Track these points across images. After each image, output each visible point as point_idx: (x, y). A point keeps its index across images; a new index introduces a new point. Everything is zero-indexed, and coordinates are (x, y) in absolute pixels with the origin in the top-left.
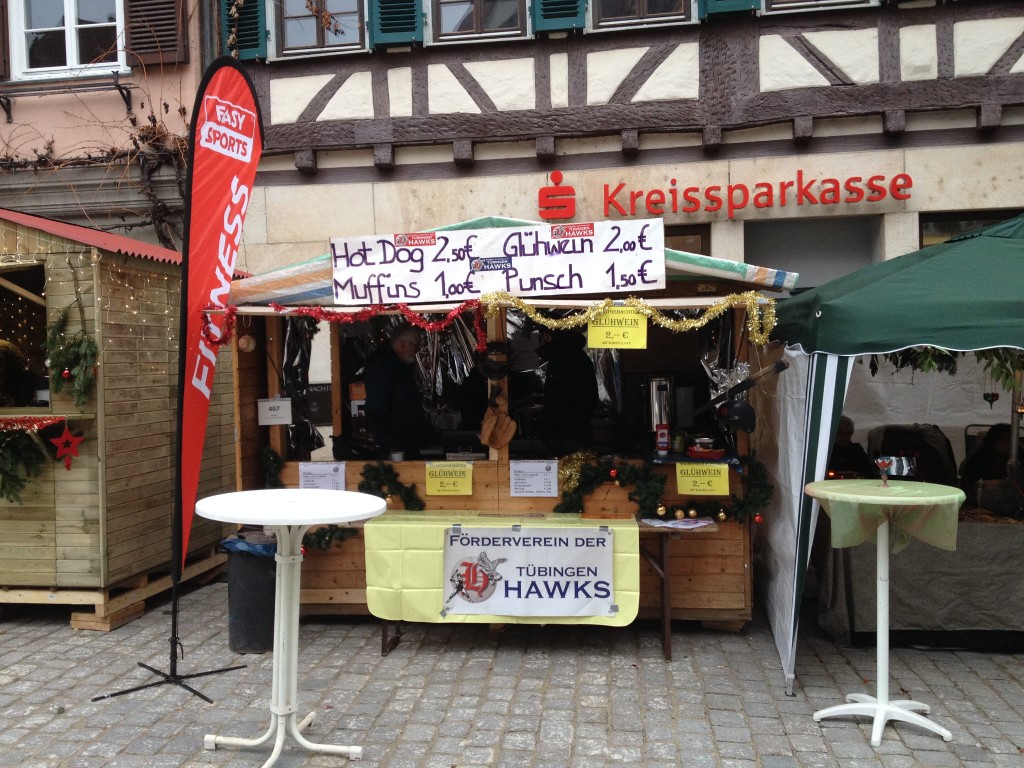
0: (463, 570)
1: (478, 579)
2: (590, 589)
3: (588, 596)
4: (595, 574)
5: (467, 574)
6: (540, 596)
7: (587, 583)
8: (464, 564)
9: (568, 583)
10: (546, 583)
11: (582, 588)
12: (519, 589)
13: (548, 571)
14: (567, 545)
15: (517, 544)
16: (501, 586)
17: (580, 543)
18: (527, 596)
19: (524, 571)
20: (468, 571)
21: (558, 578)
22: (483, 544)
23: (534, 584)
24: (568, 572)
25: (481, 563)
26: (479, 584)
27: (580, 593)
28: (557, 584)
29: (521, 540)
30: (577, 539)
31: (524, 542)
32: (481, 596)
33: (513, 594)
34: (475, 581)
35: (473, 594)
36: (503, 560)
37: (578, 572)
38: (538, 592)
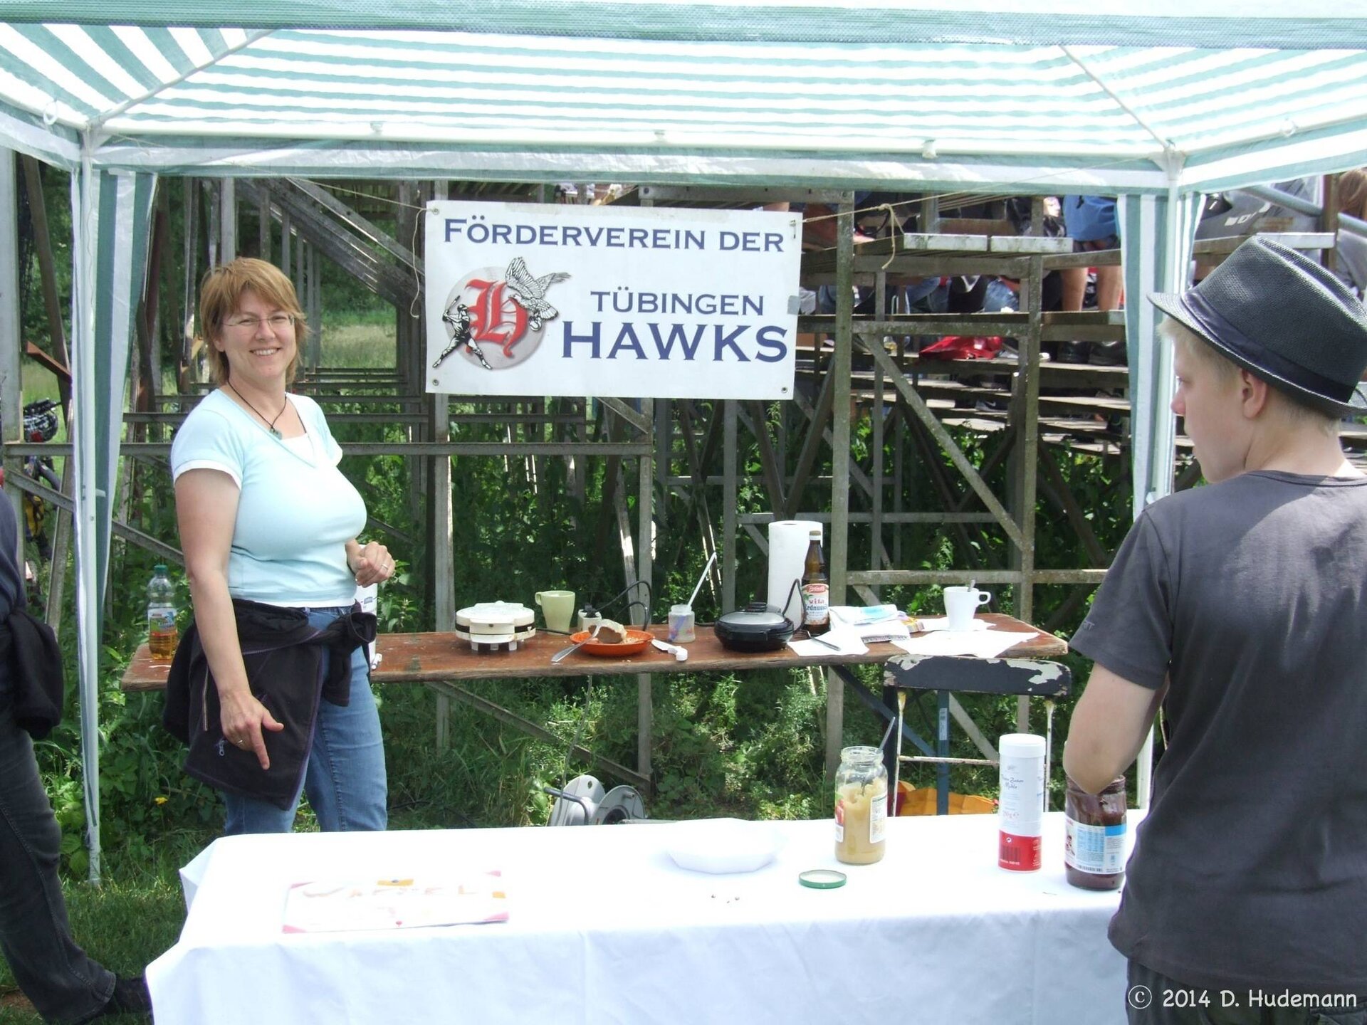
0: (471, 298)
1: (505, 318)
2: (747, 342)
3: (742, 357)
4: (759, 311)
5: (480, 308)
6: (641, 355)
7: (741, 329)
8: (475, 284)
9: (701, 328)
10: (654, 328)
11: (730, 341)
12: (595, 339)
13: (659, 302)
14: (701, 245)
15: (594, 242)
16: (555, 332)
17: (729, 241)
18: (612, 355)
19: (608, 301)
20: (482, 300)
21: (680, 316)
22: (519, 241)
23: (628, 328)
24: (703, 304)
25: (512, 282)
26: (507, 329)
27: (727, 350)
28: (678, 329)
29: (604, 235)
30: (723, 234)
31: (609, 237)
32: (509, 355)
33: (582, 350)
34: (497, 322)
35: (492, 350)
36: (560, 278)
37: (723, 305)
38: (636, 346)
